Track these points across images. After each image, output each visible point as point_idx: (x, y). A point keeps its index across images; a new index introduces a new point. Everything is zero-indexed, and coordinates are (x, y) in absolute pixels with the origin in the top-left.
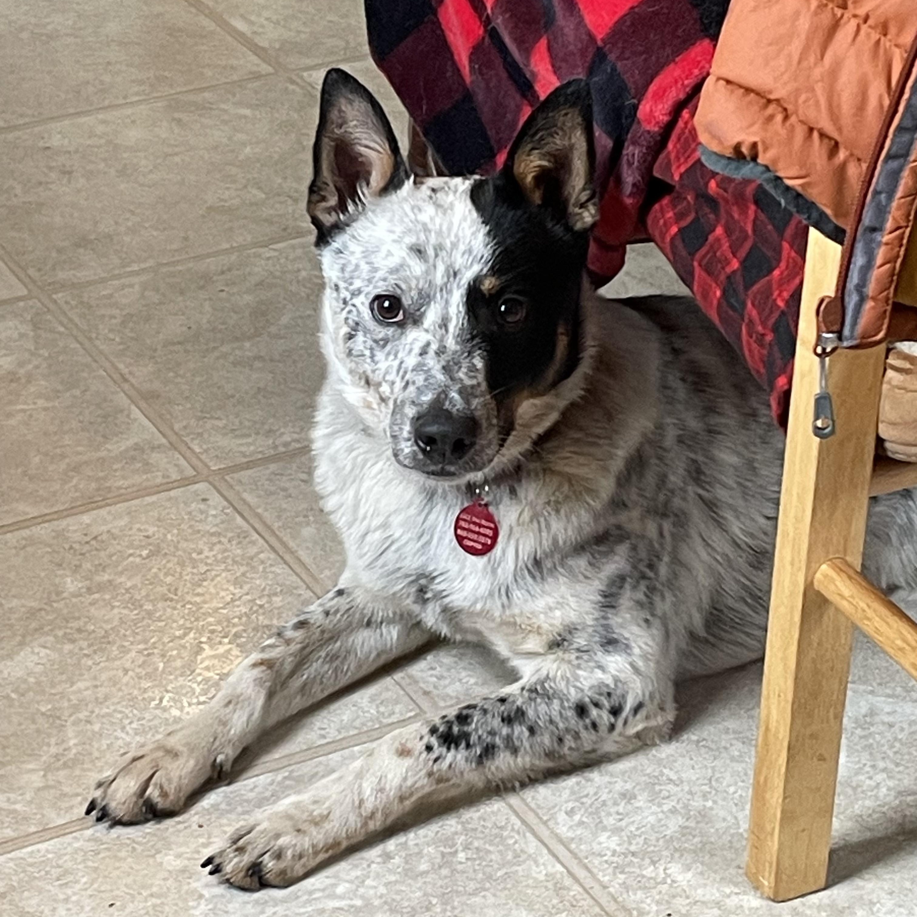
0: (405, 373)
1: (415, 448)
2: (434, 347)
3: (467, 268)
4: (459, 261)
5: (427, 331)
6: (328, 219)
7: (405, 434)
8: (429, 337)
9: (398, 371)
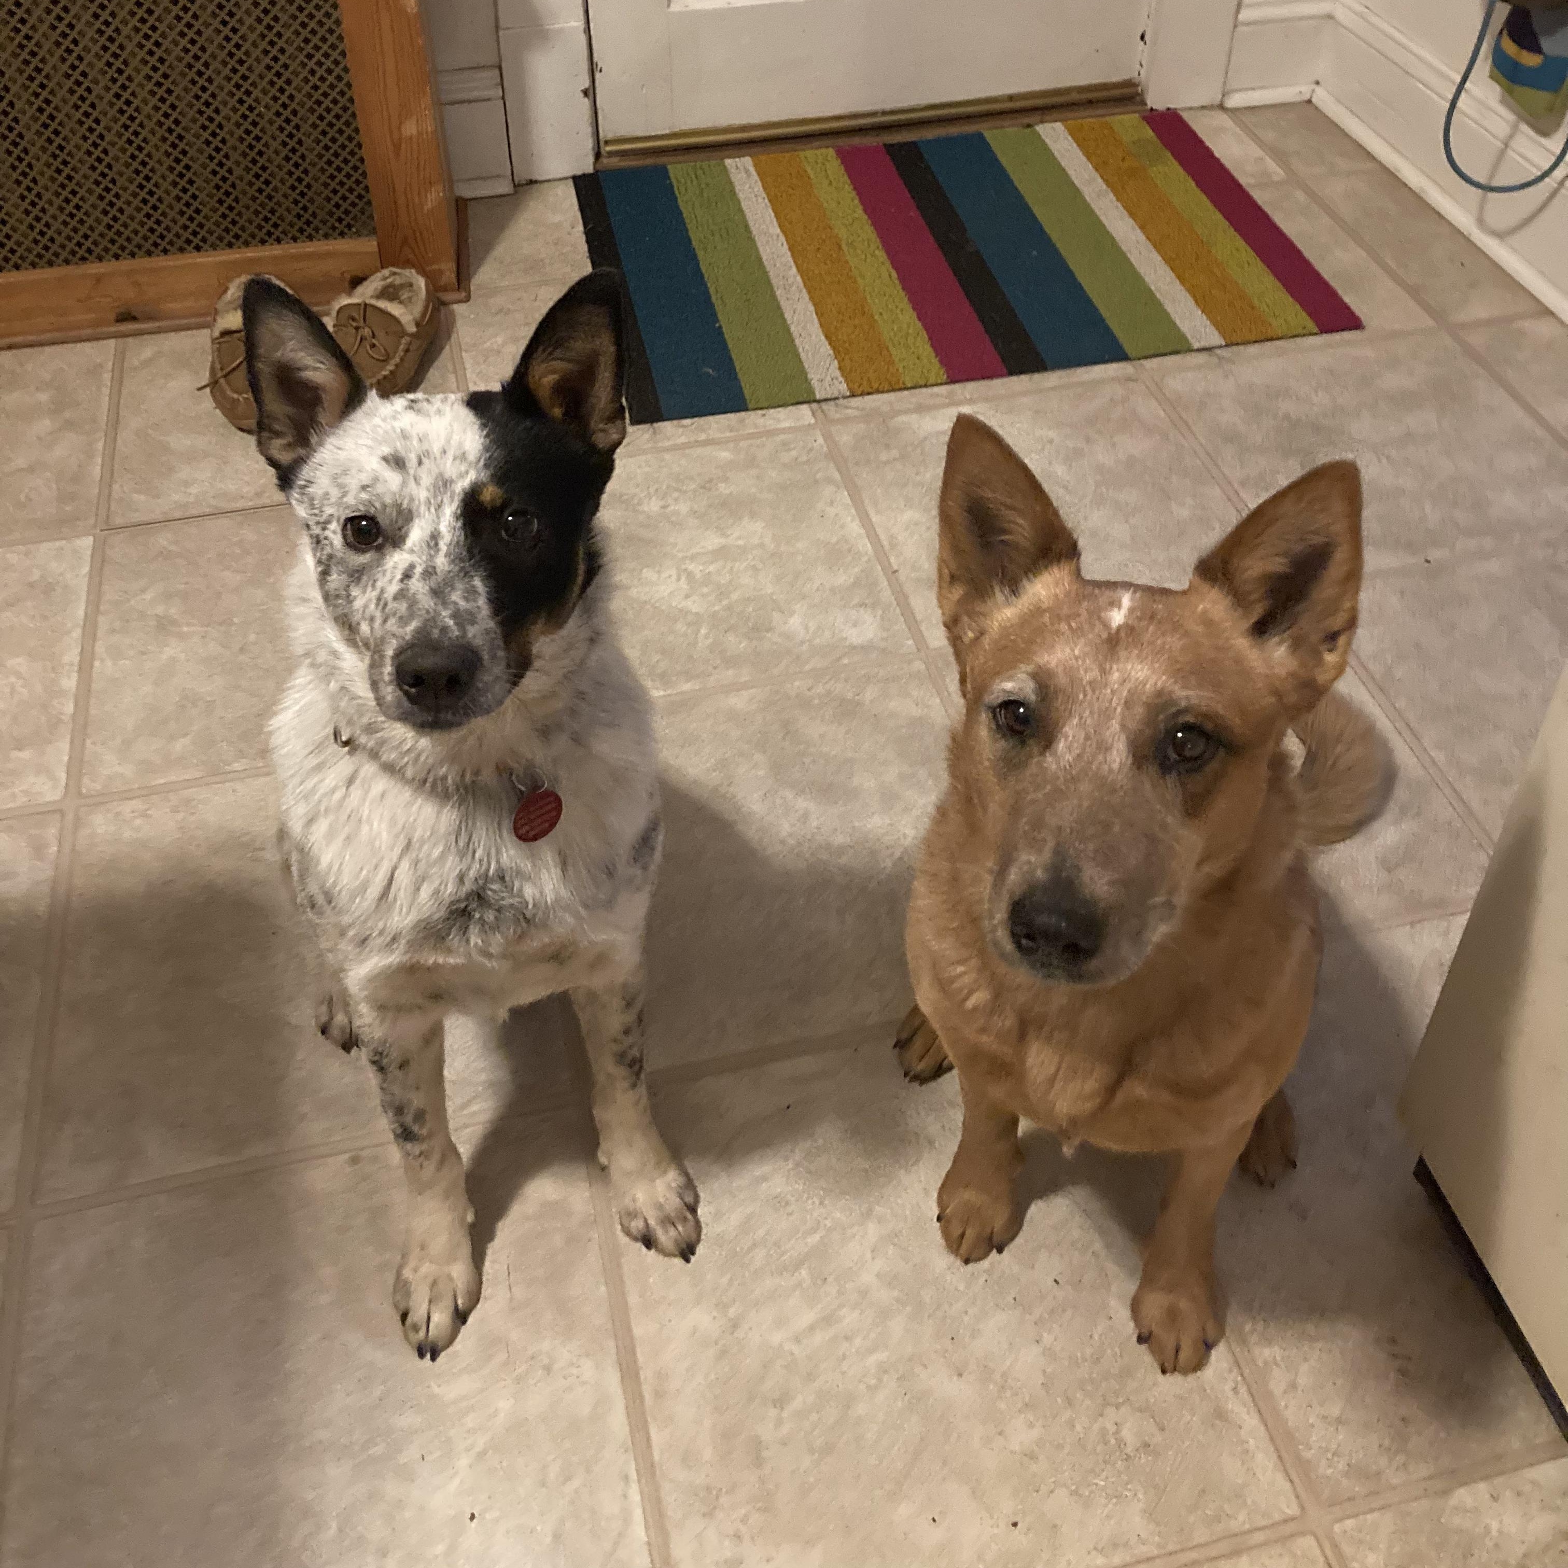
0: (386, 605)
1: (399, 693)
2: (419, 570)
3: (462, 476)
4: (450, 468)
5: (412, 551)
6: (285, 458)
7: (387, 678)
8: (414, 558)
9: (377, 605)
